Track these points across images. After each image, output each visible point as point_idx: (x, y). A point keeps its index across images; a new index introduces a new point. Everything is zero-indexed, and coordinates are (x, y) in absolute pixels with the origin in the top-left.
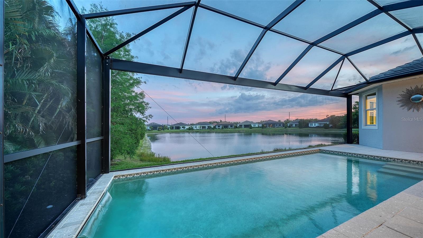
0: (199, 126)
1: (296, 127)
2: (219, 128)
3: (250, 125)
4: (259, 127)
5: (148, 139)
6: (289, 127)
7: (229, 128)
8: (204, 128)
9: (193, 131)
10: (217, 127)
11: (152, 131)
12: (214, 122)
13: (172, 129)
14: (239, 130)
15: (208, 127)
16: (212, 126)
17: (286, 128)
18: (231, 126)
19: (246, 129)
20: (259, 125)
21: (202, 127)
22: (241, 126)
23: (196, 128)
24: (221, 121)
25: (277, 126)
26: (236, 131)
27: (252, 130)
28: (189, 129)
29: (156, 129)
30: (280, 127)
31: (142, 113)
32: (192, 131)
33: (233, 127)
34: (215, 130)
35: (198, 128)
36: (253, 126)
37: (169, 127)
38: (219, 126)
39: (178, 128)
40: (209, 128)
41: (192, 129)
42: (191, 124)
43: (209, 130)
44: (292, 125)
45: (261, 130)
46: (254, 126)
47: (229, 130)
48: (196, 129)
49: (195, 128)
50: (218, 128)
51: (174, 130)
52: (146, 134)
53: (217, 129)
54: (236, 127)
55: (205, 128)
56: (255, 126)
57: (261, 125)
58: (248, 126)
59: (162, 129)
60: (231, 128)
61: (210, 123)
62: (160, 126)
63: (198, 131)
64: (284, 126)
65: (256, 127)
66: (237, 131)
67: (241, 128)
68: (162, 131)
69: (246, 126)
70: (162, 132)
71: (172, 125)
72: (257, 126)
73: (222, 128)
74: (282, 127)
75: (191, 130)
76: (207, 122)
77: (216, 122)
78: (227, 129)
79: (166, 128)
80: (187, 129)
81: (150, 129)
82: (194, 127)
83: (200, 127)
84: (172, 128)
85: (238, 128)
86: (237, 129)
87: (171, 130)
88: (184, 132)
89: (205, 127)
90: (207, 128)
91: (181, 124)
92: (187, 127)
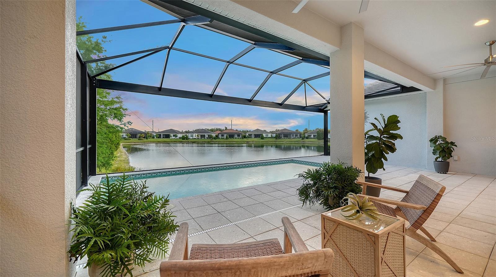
0: (196, 135)
1: (314, 138)
2: (223, 137)
3: (261, 134)
4: (272, 137)
5: (124, 150)
6: (307, 138)
7: (236, 138)
8: (203, 138)
9: (189, 141)
10: (220, 136)
11: (130, 139)
12: (217, 130)
13: (159, 138)
14: (247, 140)
15: (209, 135)
16: (214, 135)
17: (303, 139)
18: (239, 136)
19: (256, 139)
20: (272, 135)
21: (200, 136)
22: (250, 135)
23: (193, 136)
24: (226, 128)
25: (293, 136)
26: (244, 142)
27: (264, 141)
28: (183, 138)
29: (136, 137)
30: (297, 138)
31: (120, 120)
32: (187, 141)
33: (241, 137)
34: (217, 140)
35: (195, 137)
36: (264, 135)
37: (154, 134)
38: (223, 136)
39: (167, 136)
40: (210, 137)
41: (187, 138)
42: (186, 132)
43: (209, 140)
44: (310, 135)
45: (275, 142)
46: (266, 136)
47: (235, 140)
48: (192, 138)
49: (191, 136)
50: (221, 138)
51: (161, 140)
52: (121, 144)
53: (219, 138)
54: (245, 137)
55: (205, 137)
56: (268, 136)
57: (274, 135)
58: (259, 135)
59: (144, 138)
60: (238, 138)
61: (212, 130)
62: (141, 133)
63: (195, 141)
64: (301, 137)
65: (268, 138)
66: (246, 142)
67: (250, 138)
68: (145, 140)
69: (256, 136)
70: (144, 142)
71: (159, 132)
72: (270, 135)
73: (227, 138)
74: (299, 138)
75: (185, 139)
76: (208, 130)
77: (220, 130)
78: (232, 139)
79: (150, 136)
80: (180, 138)
81: (127, 137)
82: (189, 135)
83: (198, 136)
84: (159, 136)
85: (247, 138)
86: (245, 140)
87: (157, 139)
88: (175, 142)
89: (205, 135)
90: (207, 137)
91: (172, 131)
92: (180, 135)
